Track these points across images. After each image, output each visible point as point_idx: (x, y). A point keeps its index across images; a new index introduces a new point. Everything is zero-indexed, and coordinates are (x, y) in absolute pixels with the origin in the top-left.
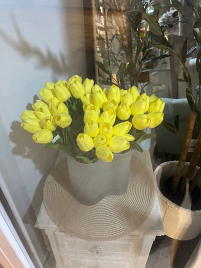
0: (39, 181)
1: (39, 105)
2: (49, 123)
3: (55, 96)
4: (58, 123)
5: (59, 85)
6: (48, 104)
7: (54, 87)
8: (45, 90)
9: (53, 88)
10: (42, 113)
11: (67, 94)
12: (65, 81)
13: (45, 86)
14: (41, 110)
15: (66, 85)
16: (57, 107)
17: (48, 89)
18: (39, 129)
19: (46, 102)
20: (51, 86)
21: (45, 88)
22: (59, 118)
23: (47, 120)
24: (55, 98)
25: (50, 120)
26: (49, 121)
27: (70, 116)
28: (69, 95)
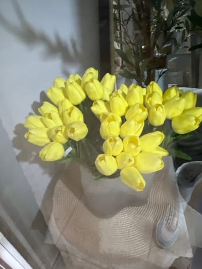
0: (48, 184)
1: (47, 108)
2: (59, 135)
3: (66, 97)
4: (71, 136)
5: (71, 83)
6: (57, 107)
7: (65, 84)
8: (54, 89)
9: (64, 86)
10: (51, 121)
11: (81, 95)
12: (78, 77)
13: (54, 84)
14: (50, 116)
15: (79, 82)
16: (70, 114)
17: (57, 87)
18: (48, 141)
19: (56, 103)
20: (61, 83)
21: (54, 86)
22: (73, 131)
23: (57, 132)
24: (67, 100)
25: (61, 131)
26: (59, 133)
27: (86, 125)
28: (84, 96)
